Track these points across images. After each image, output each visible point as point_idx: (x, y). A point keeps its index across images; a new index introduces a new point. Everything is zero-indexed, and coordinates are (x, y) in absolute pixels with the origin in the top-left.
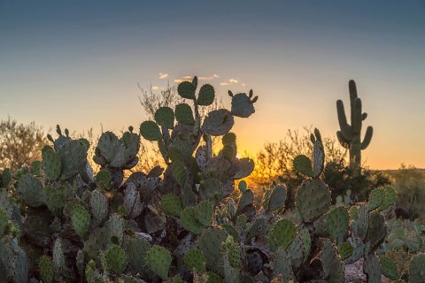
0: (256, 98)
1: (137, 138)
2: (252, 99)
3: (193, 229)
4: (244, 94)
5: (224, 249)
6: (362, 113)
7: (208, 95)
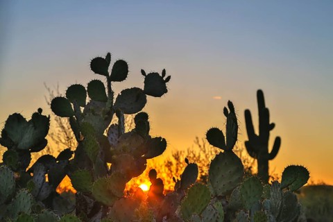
0: (169, 78)
1: (46, 120)
2: (164, 79)
3: (105, 200)
4: (157, 74)
5: (138, 216)
6: (271, 122)
7: (121, 70)
